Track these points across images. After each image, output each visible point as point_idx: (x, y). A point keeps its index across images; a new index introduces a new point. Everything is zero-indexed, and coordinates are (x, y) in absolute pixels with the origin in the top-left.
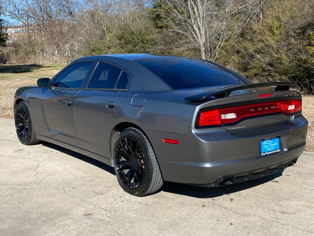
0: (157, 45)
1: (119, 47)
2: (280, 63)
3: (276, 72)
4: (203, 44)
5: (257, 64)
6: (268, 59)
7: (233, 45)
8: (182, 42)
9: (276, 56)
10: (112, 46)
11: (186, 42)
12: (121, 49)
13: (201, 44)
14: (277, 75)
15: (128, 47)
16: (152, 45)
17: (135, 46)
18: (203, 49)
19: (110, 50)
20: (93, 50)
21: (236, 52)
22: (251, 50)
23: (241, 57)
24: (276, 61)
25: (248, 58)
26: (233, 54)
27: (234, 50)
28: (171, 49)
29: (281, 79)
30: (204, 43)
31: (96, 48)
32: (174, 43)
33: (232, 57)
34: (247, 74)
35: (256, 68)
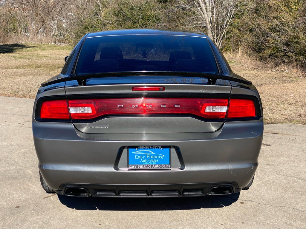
0: (160, 22)
1: (115, 24)
2: (297, 42)
3: (292, 52)
5: (272, 44)
6: (284, 38)
7: (247, 23)
8: (188, 19)
9: (292, 34)
10: (108, 23)
11: (194, 19)
12: (119, 26)
13: (207, 20)
14: (293, 55)
15: (126, 25)
16: (154, 22)
17: (134, 23)
18: (209, 25)
19: (106, 28)
20: (86, 28)
21: (250, 30)
22: (266, 27)
23: (255, 36)
24: (292, 40)
25: (263, 37)
26: (246, 32)
27: (247, 28)
28: (176, 26)
29: (297, 60)
30: (211, 20)
31: (88, 25)
32: (179, 20)
33: (245, 36)
34: (261, 55)
35: (271, 48)
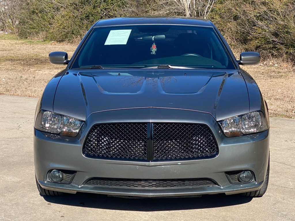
0: (126, 6)
1: (71, 8)
2: (287, 32)
3: (282, 44)
4: (188, 6)
5: (260, 34)
6: (272, 28)
7: (229, 9)
8: (161, 3)
9: (282, 23)
10: (62, 7)
11: (167, 3)
12: (75, 11)
13: (186, 6)
14: (282, 47)
15: (85, 9)
16: (120, 6)
17: (94, 7)
18: (188, 12)
19: (59, 13)
20: (33, 12)
21: (234, 18)
22: (252, 14)
23: (239, 24)
24: (282, 29)
25: (249, 26)
26: (230, 20)
27: (231, 15)
28: (146, 12)
29: (288, 53)
30: (190, 6)
31: (37, 9)
32: (150, 5)
33: (228, 24)
34: (246, 47)
35: (258, 39)
